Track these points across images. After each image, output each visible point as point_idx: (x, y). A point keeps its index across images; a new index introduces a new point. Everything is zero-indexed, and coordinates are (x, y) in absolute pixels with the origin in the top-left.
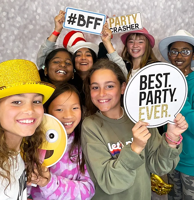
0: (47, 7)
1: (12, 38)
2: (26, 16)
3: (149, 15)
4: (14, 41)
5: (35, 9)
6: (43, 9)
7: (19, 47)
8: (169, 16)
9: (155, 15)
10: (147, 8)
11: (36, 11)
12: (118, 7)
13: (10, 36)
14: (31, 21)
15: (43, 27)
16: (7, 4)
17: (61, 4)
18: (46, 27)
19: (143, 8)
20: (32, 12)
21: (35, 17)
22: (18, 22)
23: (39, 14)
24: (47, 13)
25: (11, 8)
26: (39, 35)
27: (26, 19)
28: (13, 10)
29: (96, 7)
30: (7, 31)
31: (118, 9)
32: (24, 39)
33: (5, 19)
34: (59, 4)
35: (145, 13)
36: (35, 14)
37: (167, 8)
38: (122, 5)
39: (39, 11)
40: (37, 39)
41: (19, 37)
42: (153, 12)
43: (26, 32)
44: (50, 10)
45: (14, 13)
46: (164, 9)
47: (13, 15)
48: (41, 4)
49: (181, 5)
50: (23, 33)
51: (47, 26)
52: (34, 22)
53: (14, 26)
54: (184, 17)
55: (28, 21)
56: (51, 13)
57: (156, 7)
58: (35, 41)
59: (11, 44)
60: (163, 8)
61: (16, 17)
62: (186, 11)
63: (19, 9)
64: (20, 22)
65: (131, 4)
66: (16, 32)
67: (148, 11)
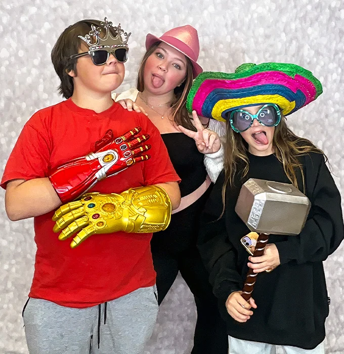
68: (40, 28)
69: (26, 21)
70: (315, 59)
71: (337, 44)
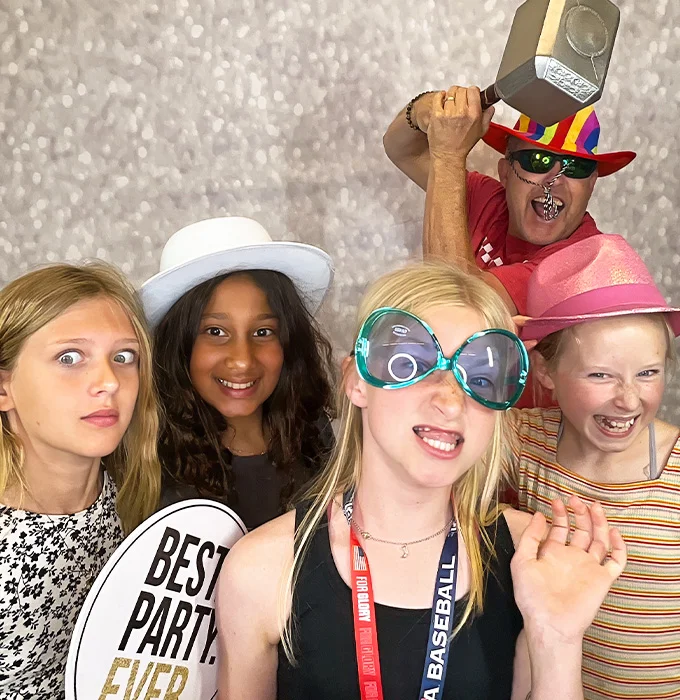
0: (173, 122)
1: (62, 215)
2: (107, 149)
4: (68, 225)
5: (135, 128)
6: (160, 129)
7: (82, 241)
11: (139, 134)
13: (58, 208)
14: (123, 164)
15: (159, 181)
16: (51, 114)
17: (215, 112)
18: (166, 180)
20: (125, 138)
21: (135, 153)
22: (83, 167)
23: (147, 144)
24: (170, 140)
25: (65, 126)
26: (145, 207)
27: (108, 159)
28: (68, 131)
29: (320, 122)
30: (48, 195)
32: (98, 220)
33: (44, 158)
34: (208, 113)
36: (135, 142)
39: (148, 133)
40: (139, 217)
41: (84, 212)
43: (105, 196)
44: (180, 131)
45: (72, 140)
47: (68, 146)
48: (153, 114)
50: (97, 200)
51: (170, 180)
52: (130, 167)
53: (71, 179)
55: (115, 163)
56: (183, 140)
58: (133, 223)
59: (59, 233)
61: (78, 152)
63: (89, 129)
64: (87, 167)
66: (75, 198)
68: (133, 211)
69: (111, 199)
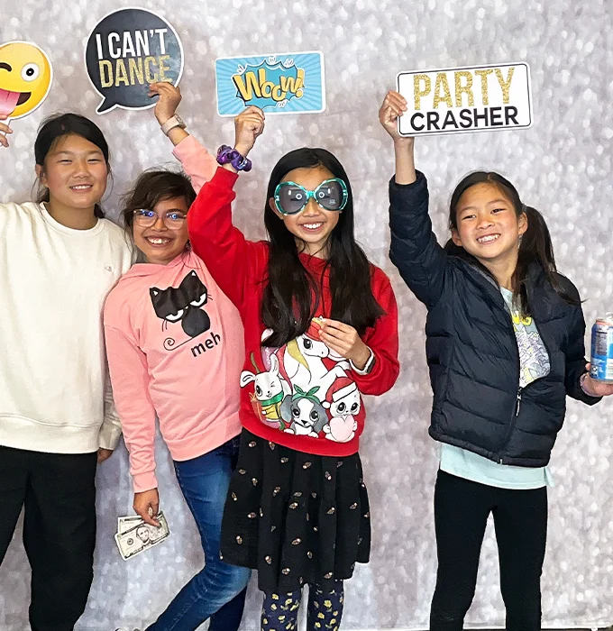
3: (413, 39)
8: (472, 41)
9: (430, 37)
10: (407, 18)
12: (321, 13)
19: (394, 18)
31: (322, 22)
35: (402, 33)
37: (465, 18)
38: (333, 10)
42: (424, 29)
46: (456, 21)
49: (505, 9)
54: (514, 43)
57: (432, 14)
60: (452, 16)
62: (520, 27)
65: (360, 6)
67: (410, 27)
70: (521, 151)
71: (555, 126)
